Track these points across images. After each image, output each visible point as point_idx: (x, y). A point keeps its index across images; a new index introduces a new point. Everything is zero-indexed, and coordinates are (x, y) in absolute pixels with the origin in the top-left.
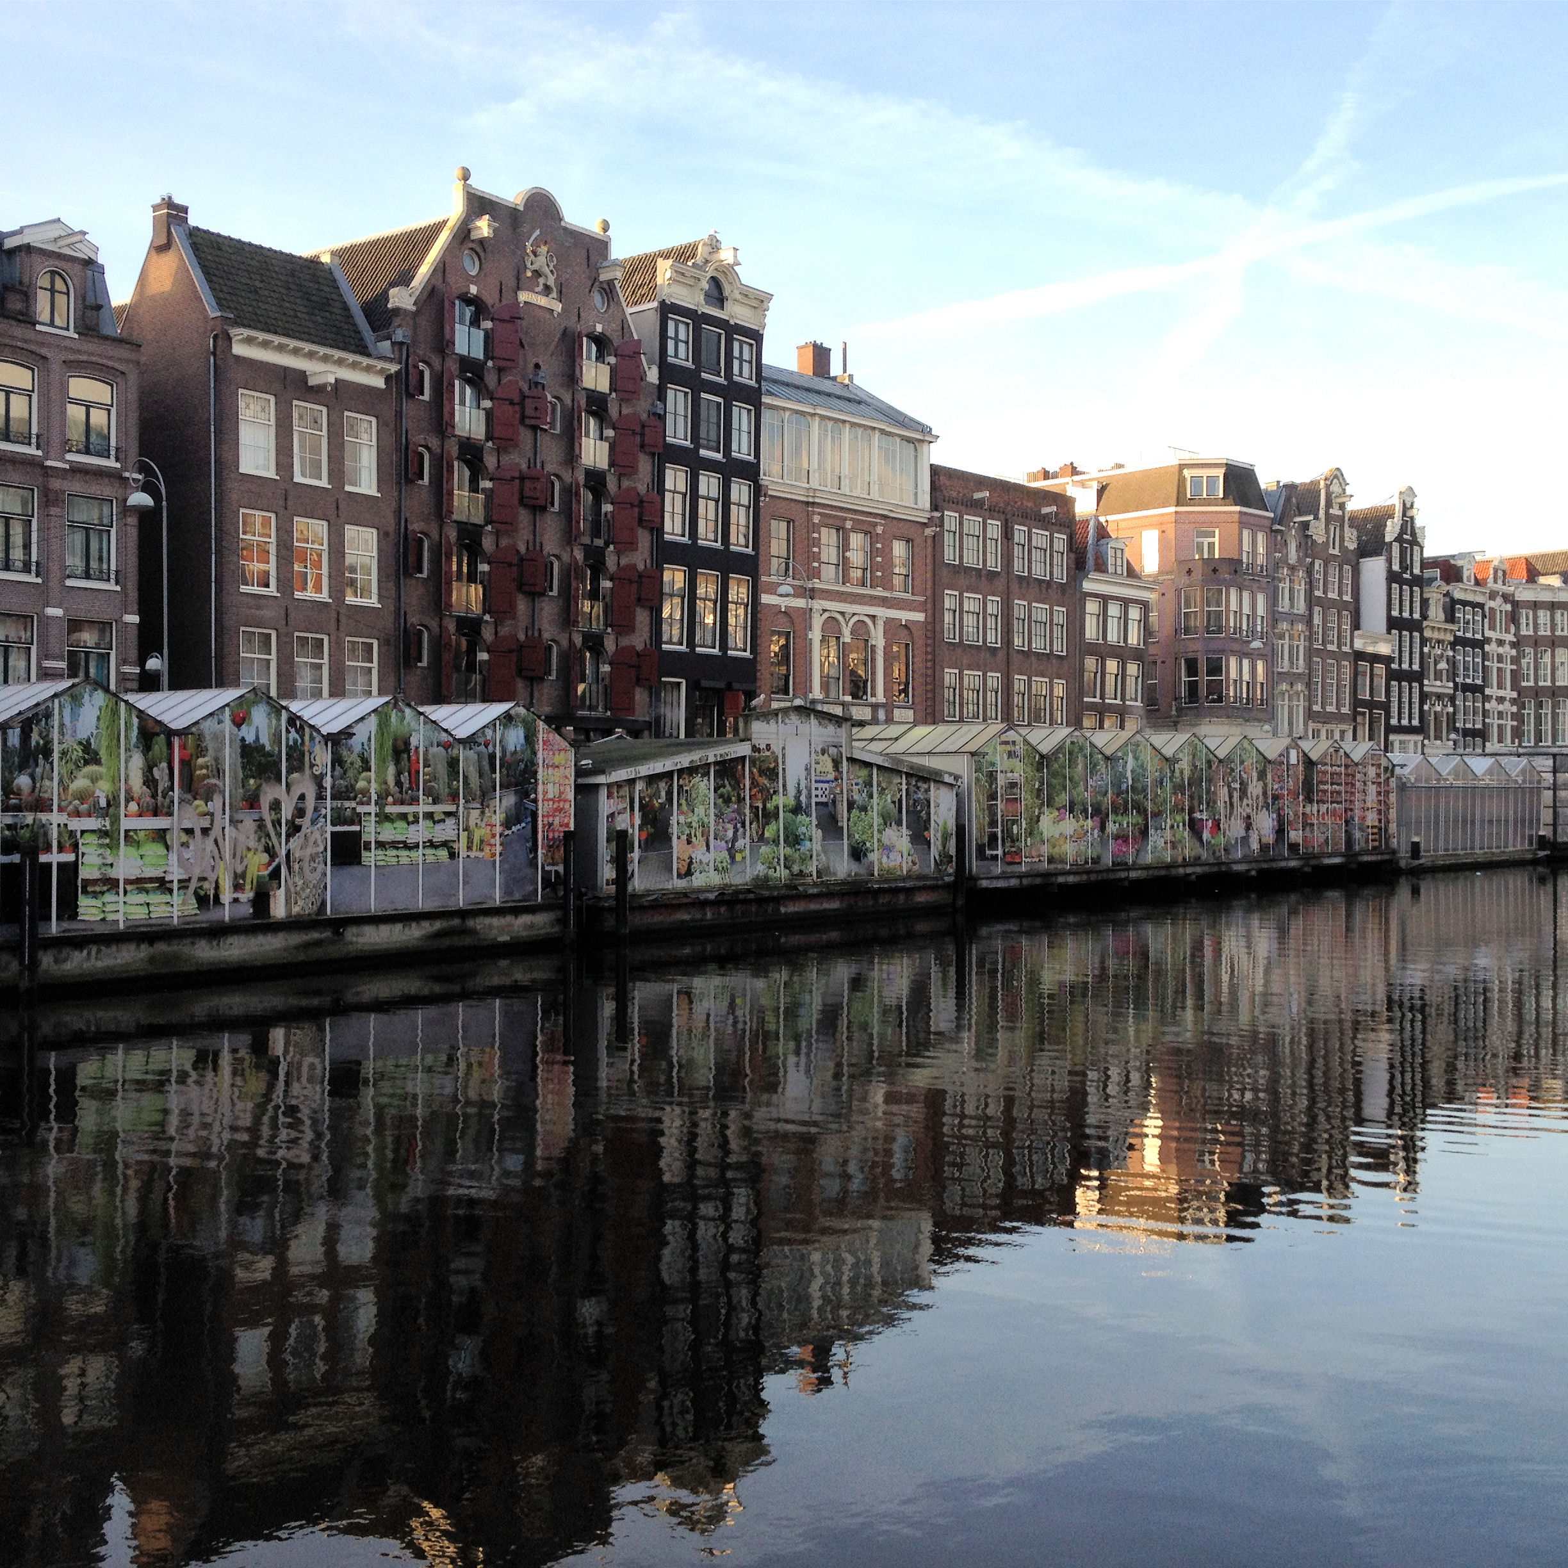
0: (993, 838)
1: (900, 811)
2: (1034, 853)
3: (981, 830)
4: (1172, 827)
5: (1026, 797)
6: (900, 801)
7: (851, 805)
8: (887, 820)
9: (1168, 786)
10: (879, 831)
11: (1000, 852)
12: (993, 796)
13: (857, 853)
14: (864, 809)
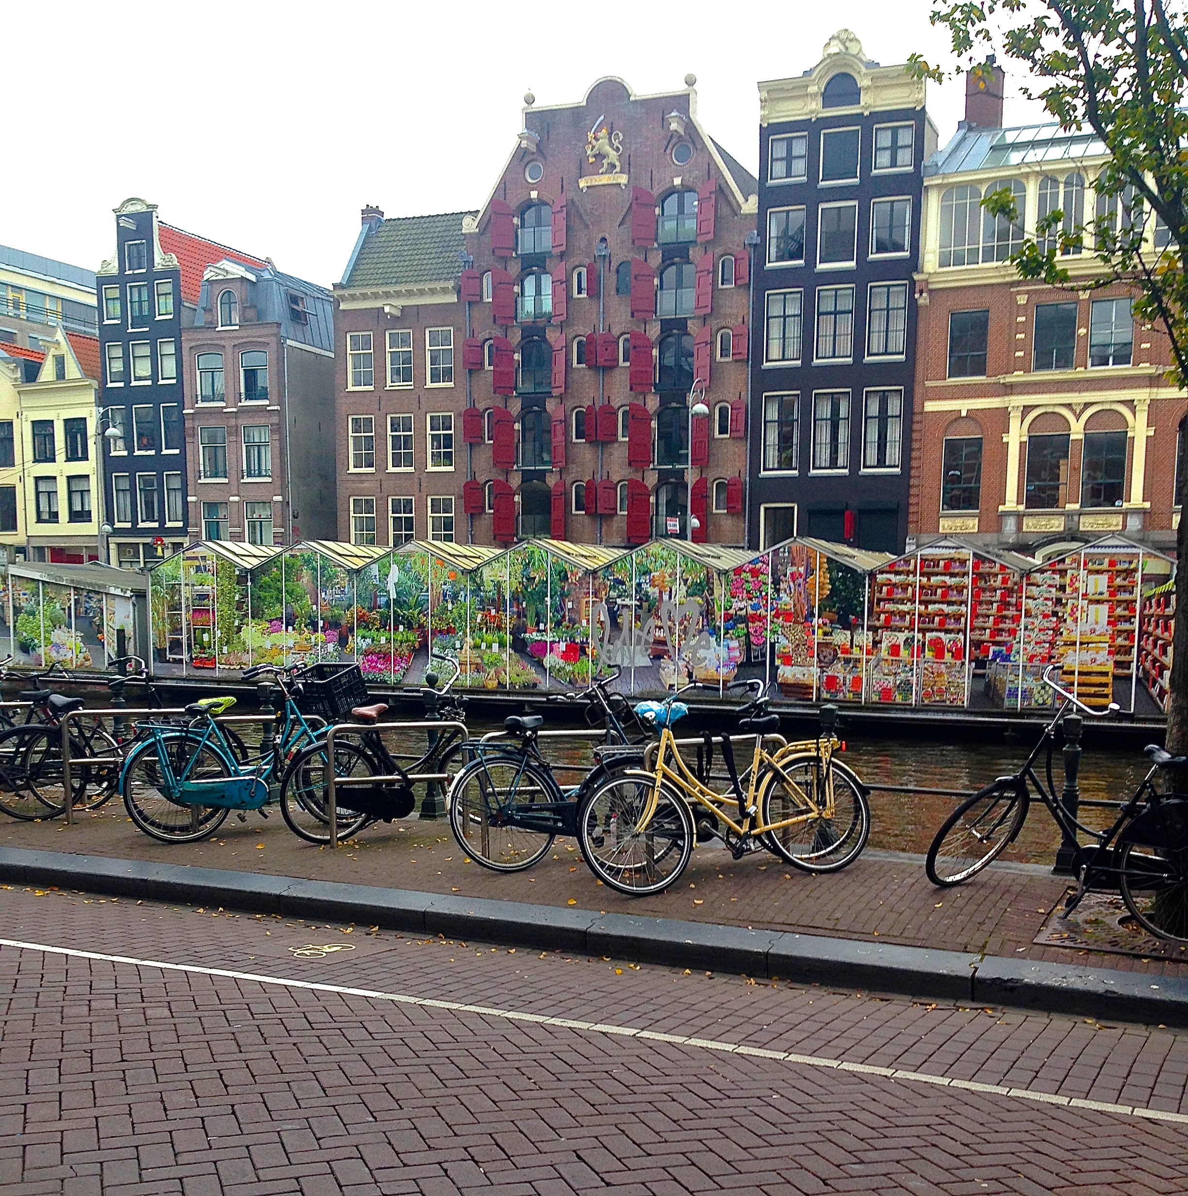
0: (176, 645)
1: (70, 616)
2: (232, 659)
3: (160, 635)
4: (477, 647)
5: (220, 609)
6: (70, 608)
7: (17, 611)
8: (55, 623)
9: (468, 601)
10: (46, 631)
11: (185, 657)
12: (175, 607)
13: (25, 648)
14: (32, 613)
